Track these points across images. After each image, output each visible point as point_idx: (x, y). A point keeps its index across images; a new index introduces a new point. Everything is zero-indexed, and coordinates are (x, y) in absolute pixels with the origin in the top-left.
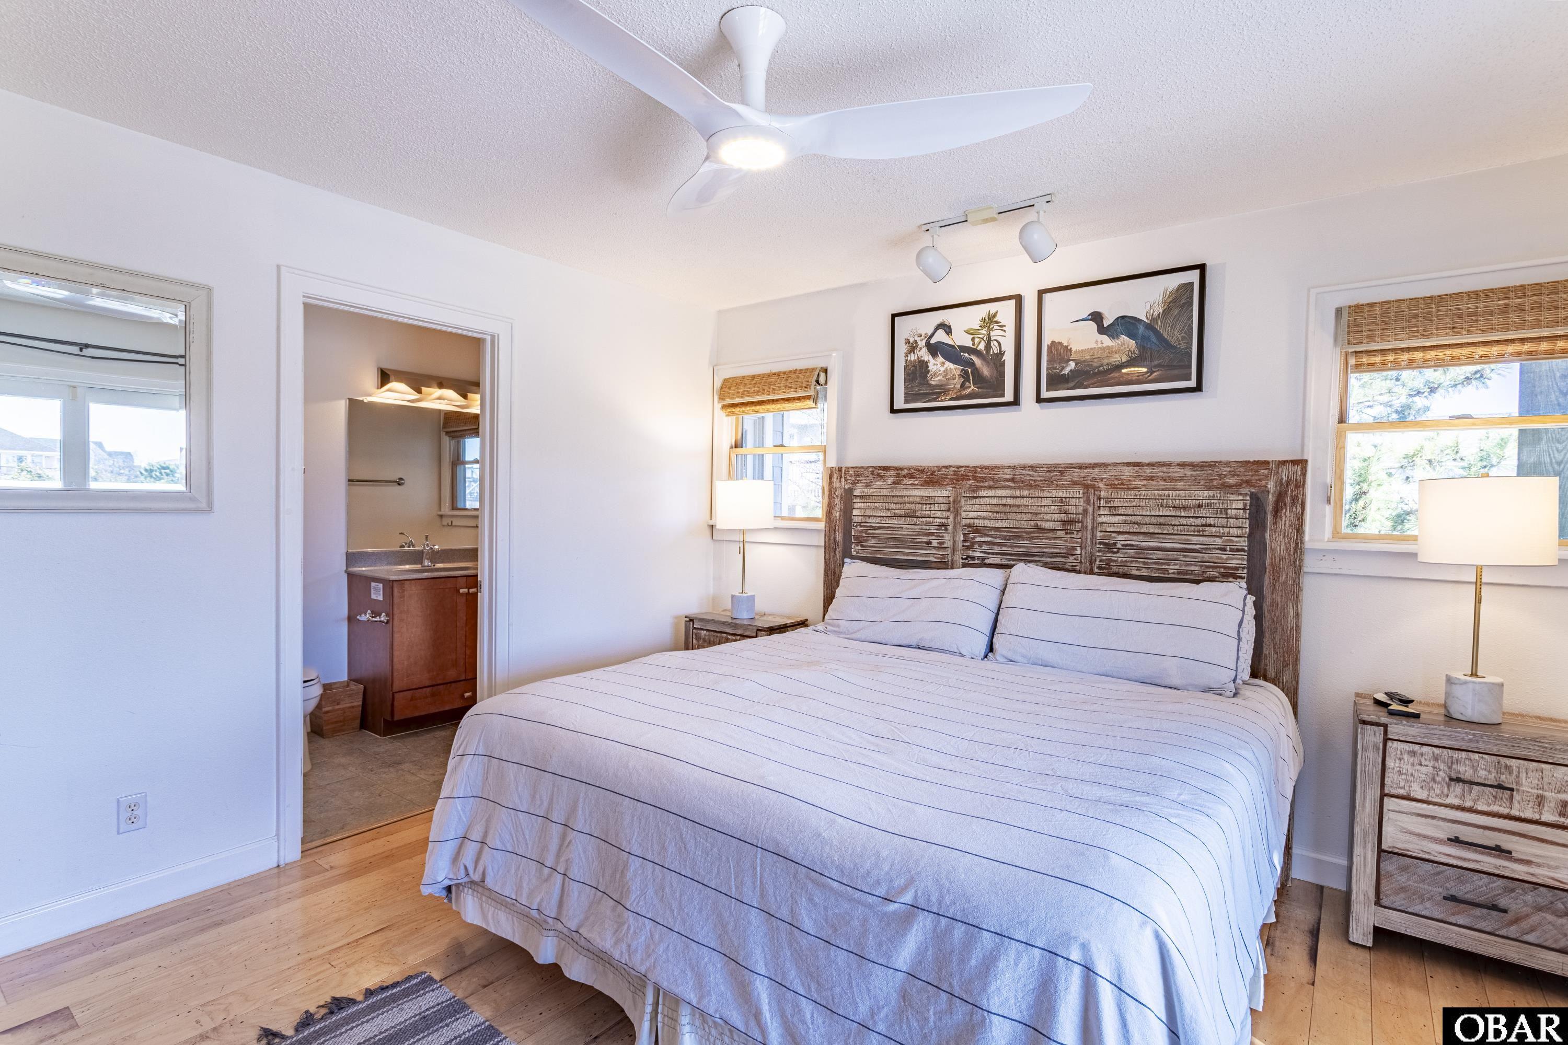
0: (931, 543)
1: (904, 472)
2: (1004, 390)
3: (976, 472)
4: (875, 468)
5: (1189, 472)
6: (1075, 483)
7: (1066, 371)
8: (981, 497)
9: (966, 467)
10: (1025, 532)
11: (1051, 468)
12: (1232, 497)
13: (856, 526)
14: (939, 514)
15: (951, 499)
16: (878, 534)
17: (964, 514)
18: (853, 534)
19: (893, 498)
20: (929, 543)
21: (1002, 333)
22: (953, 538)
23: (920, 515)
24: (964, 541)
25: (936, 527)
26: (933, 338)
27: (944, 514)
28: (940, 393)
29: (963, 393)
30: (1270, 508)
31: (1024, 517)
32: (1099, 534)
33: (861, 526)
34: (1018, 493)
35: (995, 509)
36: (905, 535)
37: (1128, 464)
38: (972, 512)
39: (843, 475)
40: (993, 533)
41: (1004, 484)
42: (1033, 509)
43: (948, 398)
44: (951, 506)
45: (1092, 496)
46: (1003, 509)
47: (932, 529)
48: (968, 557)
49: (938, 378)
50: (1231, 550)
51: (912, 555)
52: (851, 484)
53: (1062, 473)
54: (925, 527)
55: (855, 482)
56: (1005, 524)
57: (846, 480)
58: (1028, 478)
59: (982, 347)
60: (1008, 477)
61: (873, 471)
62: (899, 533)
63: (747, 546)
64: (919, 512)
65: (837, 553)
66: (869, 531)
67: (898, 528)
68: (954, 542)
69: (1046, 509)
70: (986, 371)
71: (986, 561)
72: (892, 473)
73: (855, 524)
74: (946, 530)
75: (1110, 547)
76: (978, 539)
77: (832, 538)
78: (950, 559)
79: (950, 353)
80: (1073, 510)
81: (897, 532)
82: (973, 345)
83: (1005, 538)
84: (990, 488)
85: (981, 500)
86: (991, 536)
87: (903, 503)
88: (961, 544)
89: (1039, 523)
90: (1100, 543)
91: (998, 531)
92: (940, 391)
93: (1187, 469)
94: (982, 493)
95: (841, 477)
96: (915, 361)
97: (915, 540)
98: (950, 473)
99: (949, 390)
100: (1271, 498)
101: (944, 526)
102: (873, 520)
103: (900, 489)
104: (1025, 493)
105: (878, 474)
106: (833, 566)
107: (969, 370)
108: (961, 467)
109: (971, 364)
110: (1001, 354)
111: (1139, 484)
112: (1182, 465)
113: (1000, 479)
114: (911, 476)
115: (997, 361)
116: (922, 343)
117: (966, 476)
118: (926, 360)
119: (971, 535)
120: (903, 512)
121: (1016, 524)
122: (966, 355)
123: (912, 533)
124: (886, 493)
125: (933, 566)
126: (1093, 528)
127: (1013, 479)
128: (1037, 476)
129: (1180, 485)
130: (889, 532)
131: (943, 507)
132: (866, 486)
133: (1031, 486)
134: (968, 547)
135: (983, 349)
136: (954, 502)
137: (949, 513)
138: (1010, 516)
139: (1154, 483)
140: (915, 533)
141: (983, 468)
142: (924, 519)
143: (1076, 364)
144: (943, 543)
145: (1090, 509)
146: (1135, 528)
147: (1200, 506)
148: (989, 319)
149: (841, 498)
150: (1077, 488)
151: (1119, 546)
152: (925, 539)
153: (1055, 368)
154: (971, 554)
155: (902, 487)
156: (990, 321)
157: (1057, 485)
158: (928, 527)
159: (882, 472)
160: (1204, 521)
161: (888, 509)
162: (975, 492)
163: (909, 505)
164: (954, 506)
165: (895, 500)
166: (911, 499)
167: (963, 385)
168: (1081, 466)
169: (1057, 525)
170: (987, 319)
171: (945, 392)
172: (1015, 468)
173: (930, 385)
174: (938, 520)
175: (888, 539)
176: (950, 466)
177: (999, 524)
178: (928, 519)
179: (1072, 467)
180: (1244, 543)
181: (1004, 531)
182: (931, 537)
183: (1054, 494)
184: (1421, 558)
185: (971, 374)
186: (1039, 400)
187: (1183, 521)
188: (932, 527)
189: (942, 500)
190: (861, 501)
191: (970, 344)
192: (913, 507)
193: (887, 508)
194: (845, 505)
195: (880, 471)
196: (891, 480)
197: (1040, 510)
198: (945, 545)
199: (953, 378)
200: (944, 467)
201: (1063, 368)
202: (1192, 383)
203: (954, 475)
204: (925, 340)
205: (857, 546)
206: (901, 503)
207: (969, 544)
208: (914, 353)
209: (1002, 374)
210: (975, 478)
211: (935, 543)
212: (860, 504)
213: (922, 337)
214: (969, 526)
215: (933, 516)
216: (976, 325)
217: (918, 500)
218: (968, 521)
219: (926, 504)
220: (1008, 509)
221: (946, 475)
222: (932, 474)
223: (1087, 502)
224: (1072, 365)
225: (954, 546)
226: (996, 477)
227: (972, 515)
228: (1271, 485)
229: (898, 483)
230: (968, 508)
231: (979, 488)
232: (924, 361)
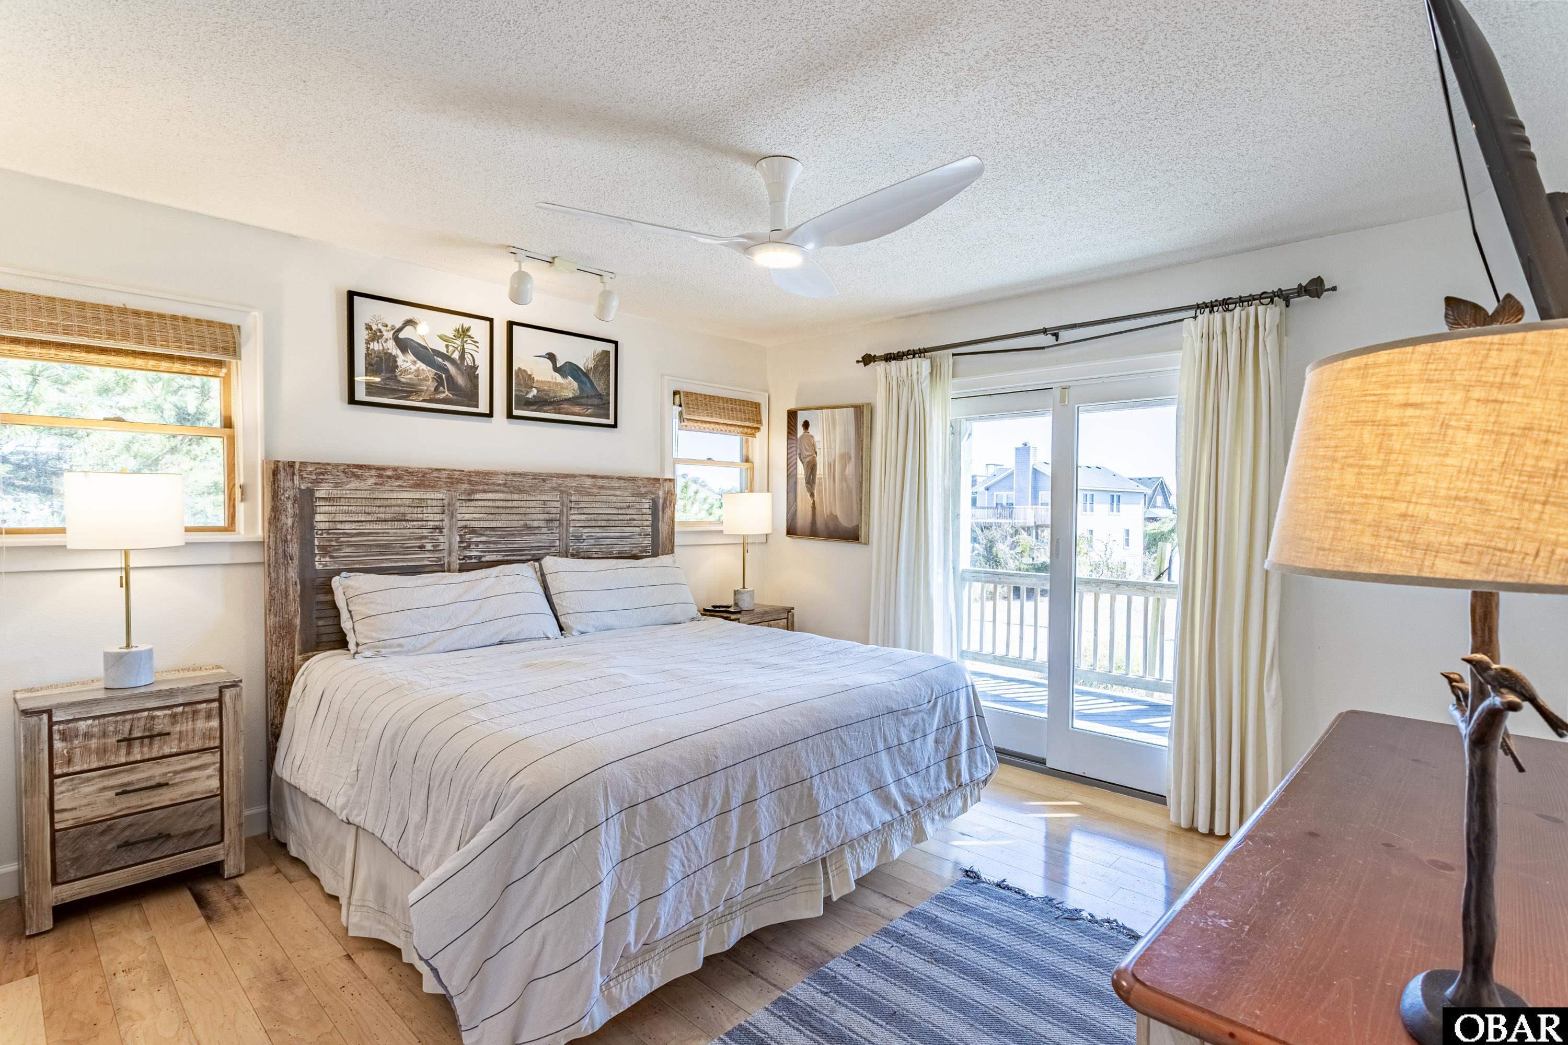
0: (424, 547)
1: (389, 473)
2: (478, 402)
3: (470, 476)
4: (349, 466)
5: (622, 483)
6: (554, 489)
7: (530, 396)
8: (476, 500)
9: (460, 471)
10: (517, 531)
11: (535, 476)
12: (644, 501)
13: (321, 534)
14: (432, 516)
15: (446, 502)
16: (355, 542)
17: (459, 517)
18: (316, 543)
19: (375, 501)
20: (422, 547)
21: (476, 349)
22: (450, 540)
23: (410, 519)
24: (460, 542)
25: (430, 530)
26: (403, 332)
27: (438, 517)
28: (412, 392)
29: (438, 396)
30: (660, 508)
31: (515, 517)
32: (571, 529)
33: (329, 534)
34: (509, 496)
35: (489, 511)
36: (392, 540)
37: (589, 476)
38: (468, 514)
39: (296, 472)
40: (488, 532)
41: (497, 488)
42: (522, 511)
43: (421, 399)
44: (446, 508)
45: (565, 500)
46: (497, 511)
47: (425, 532)
48: (465, 557)
49: (409, 376)
50: (645, 535)
51: (402, 561)
52: (311, 483)
53: (544, 480)
54: (416, 531)
55: (317, 482)
56: (499, 524)
57: (302, 477)
58: (518, 484)
59: (456, 356)
60: (501, 482)
61: (345, 469)
62: (383, 540)
63: (133, 575)
64: (410, 515)
65: (290, 569)
66: (342, 539)
67: (383, 533)
68: (450, 544)
69: (533, 510)
70: (461, 380)
71: (483, 559)
72: (373, 472)
73: (320, 532)
74: (441, 532)
75: (578, 538)
76: (474, 539)
77: (280, 551)
78: (446, 561)
79: (423, 354)
80: (554, 510)
81: (381, 538)
82: (448, 352)
83: (500, 536)
84: (485, 491)
85: (476, 502)
86: (487, 536)
87: (389, 506)
88: (457, 545)
89: (528, 522)
90: (572, 536)
91: (494, 531)
92: (410, 390)
93: (622, 481)
94: (477, 496)
95: (294, 474)
96: (379, 351)
97: (406, 545)
98: (445, 476)
99: (422, 391)
100: (661, 501)
101: (439, 529)
102: (347, 526)
103: (384, 491)
104: (516, 496)
105: (352, 473)
106: (283, 587)
107: (444, 376)
108: (455, 470)
109: (446, 371)
110: (475, 368)
111: (595, 491)
112: (620, 478)
113: (494, 484)
114: (398, 478)
115: (471, 373)
116: (389, 335)
117: (461, 479)
118: (394, 353)
119: (468, 536)
120: (388, 516)
121: (509, 524)
122: (440, 360)
123: (401, 538)
124: (365, 494)
125: (426, 570)
126: (567, 524)
127: (505, 484)
128: (527, 482)
129: (618, 493)
130: (371, 538)
131: (436, 510)
132: (335, 487)
133: (520, 491)
134: (465, 548)
135: (457, 358)
136: (449, 505)
137: (444, 516)
138: (503, 517)
139: (604, 491)
140: (405, 538)
141: (478, 473)
142: (415, 523)
143: (538, 391)
144: (438, 546)
145: (565, 510)
146: (593, 523)
147: (628, 507)
148: (463, 332)
149: (295, 500)
150: (555, 493)
151: (584, 537)
152: (418, 543)
153: (521, 391)
154: (468, 553)
155: (386, 488)
156: (463, 333)
157: (541, 491)
158: (420, 531)
159: (359, 472)
160: (630, 517)
161: (369, 513)
162: (470, 495)
163: (395, 508)
164: (447, 509)
165: (378, 503)
166: (399, 502)
167: (436, 389)
168: (558, 476)
169: (542, 524)
170: (460, 330)
171: (418, 392)
172: (507, 474)
173: (399, 382)
174: (431, 523)
175: (370, 546)
176: (444, 470)
177: (493, 524)
178: (420, 523)
179: (551, 476)
180: (649, 530)
181: (499, 531)
182: (423, 541)
183: (538, 498)
184: (724, 533)
185: (443, 379)
186: (510, 416)
187: (621, 517)
188: (424, 531)
189: (434, 503)
190: (328, 504)
191: (444, 350)
192: (402, 510)
193: (367, 511)
194: (301, 509)
195: (355, 470)
196: (371, 481)
197: (528, 511)
198: (441, 548)
199: (426, 379)
200: (437, 470)
201: (528, 393)
202: (611, 421)
203: (449, 478)
204: (393, 332)
205: (324, 557)
206: (386, 506)
207: (465, 544)
208: (378, 342)
209: (476, 387)
210: (470, 482)
211: (429, 547)
212: (327, 508)
213: (388, 328)
214: (465, 527)
215: (425, 519)
216: (450, 334)
217: (407, 502)
218: (464, 523)
219: (418, 507)
220: (501, 511)
221: (439, 478)
222: (423, 476)
223: (562, 504)
224: (534, 392)
225: (450, 547)
226: (490, 482)
227: (467, 517)
228: (661, 493)
229: (381, 484)
230: (464, 510)
231: (473, 492)
232: (391, 354)
